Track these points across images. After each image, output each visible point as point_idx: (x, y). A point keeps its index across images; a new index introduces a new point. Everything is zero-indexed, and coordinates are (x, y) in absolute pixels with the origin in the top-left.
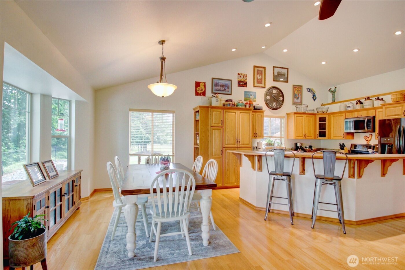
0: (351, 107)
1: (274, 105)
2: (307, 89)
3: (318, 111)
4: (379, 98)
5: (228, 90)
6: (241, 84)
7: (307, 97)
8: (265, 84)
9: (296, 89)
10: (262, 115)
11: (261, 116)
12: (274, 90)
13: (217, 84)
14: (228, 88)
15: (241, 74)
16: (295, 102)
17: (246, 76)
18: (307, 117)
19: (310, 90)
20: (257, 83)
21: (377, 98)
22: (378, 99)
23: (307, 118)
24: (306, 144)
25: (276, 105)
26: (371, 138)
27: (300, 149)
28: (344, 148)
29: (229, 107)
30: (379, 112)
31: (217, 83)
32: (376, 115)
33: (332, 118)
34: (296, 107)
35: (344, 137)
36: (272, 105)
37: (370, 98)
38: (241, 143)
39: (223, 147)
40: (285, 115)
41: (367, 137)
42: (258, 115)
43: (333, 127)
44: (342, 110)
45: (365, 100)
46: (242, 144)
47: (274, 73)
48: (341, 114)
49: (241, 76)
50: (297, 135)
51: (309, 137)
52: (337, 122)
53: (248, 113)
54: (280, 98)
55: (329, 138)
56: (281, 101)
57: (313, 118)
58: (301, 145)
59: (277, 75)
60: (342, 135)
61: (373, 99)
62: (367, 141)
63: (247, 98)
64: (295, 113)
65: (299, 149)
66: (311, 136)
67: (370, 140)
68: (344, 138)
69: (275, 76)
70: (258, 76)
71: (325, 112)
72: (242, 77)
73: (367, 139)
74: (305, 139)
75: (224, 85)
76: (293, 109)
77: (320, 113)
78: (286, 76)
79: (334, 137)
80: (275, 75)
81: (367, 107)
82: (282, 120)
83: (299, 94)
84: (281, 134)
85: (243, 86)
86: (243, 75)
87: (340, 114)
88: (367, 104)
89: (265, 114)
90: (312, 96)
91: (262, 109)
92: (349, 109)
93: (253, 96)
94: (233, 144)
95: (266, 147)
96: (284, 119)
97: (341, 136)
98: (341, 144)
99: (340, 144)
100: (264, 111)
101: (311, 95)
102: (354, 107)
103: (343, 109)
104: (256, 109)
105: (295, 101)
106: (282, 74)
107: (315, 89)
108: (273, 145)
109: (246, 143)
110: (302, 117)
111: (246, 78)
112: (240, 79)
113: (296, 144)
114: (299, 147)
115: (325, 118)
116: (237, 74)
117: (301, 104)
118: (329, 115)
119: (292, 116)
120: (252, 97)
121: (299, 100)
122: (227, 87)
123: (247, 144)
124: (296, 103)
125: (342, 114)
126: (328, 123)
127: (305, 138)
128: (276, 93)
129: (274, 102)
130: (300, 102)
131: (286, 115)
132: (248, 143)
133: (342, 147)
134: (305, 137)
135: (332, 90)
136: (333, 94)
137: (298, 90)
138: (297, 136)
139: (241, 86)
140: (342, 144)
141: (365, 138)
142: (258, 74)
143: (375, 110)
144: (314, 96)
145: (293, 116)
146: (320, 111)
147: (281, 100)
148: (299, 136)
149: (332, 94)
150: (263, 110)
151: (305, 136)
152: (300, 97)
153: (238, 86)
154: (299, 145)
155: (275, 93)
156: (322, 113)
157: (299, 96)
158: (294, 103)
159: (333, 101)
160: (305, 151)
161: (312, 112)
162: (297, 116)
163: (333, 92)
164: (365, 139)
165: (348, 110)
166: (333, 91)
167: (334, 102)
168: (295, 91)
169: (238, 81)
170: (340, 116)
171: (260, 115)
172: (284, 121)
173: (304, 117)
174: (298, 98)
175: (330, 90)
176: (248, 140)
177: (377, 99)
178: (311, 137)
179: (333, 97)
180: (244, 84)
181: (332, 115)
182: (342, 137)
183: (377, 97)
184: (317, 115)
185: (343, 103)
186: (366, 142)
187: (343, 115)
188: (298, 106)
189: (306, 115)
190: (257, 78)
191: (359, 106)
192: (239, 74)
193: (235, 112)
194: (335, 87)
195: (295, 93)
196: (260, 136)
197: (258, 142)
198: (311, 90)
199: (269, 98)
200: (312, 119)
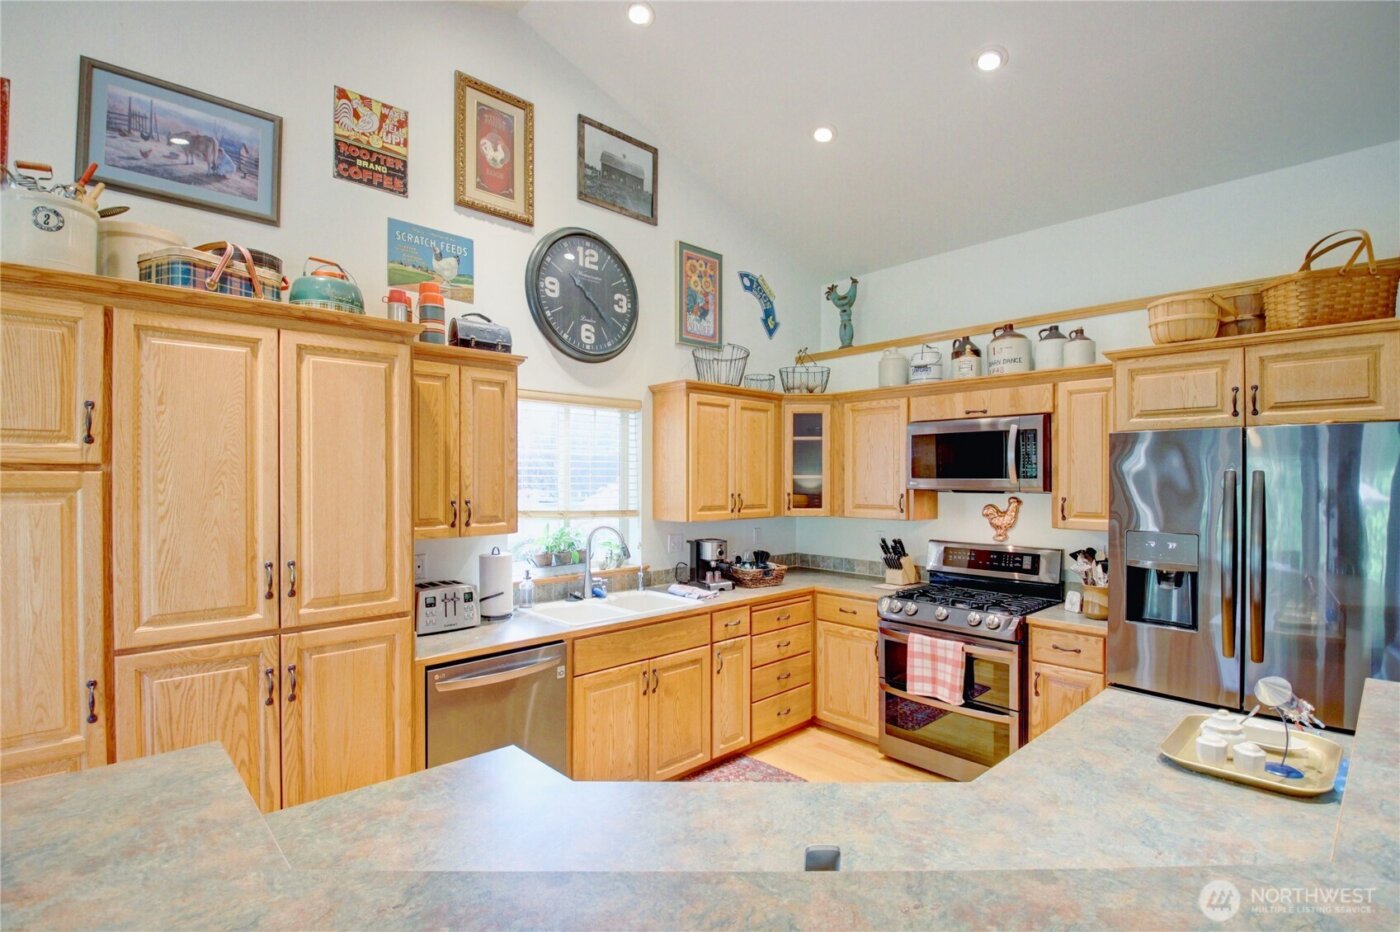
0: (934, 368)
1: (584, 334)
2: (743, 276)
3: (790, 384)
4: (1056, 328)
5: (247, 184)
6: (359, 162)
7: (740, 312)
8: (530, 204)
9: (694, 266)
10: (502, 385)
11: (497, 389)
12: (586, 248)
13: (132, 115)
14: (251, 168)
15: (366, 101)
16: (688, 333)
17: (402, 124)
18: (743, 408)
19: (753, 285)
20: (479, 186)
21: (1051, 329)
22: (1054, 332)
23: (748, 414)
24: (742, 546)
25: (598, 334)
26: (1016, 517)
27: (718, 573)
28: (903, 560)
29: (179, 287)
30: (1071, 393)
31: (136, 108)
32: (1054, 406)
33: (849, 418)
34: (697, 360)
35: (902, 511)
36: (576, 334)
37: (1017, 331)
38: (307, 593)
39: (109, 653)
40: (642, 394)
41: (998, 511)
42: (475, 381)
43: (854, 462)
44: (891, 385)
45: (991, 336)
46: (316, 603)
47: (581, 153)
48: (890, 403)
49: (362, 110)
50: (702, 504)
51: (752, 507)
52: (869, 440)
53: (374, 357)
54: (617, 302)
55: (838, 511)
56: (624, 315)
57: (771, 414)
58: (721, 553)
59: (599, 167)
60: (892, 499)
61: (1032, 333)
62: (997, 527)
63: (410, 268)
64: (693, 387)
65: (709, 574)
66: (763, 502)
67: (1011, 526)
68: (903, 516)
69: (589, 172)
70: (487, 145)
71: (817, 391)
72: (370, 121)
73: (998, 521)
74: (739, 519)
75: (209, 140)
76: (678, 366)
77: (797, 392)
78: (648, 187)
79: (859, 507)
80: (587, 166)
81: (1009, 369)
82: (632, 422)
83: (706, 295)
84: (624, 496)
85: (380, 186)
86: (377, 109)
87: (883, 402)
88: (1007, 354)
89: (525, 376)
90: (762, 315)
91: (507, 348)
92: (922, 378)
93: (452, 261)
94: (228, 612)
95: (538, 574)
96: (640, 414)
97: (890, 503)
98: (890, 543)
99: (884, 541)
100: (521, 360)
101: (754, 307)
102: (941, 372)
103: (893, 380)
104: (466, 343)
105: (689, 329)
106: (628, 170)
107: (772, 285)
108: (582, 561)
109: (359, 587)
110: (724, 410)
111: (398, 136)
112: (353, 130)
113: (697, 546)
114: (713, 564)
115: (818, 417)
116: (331, 93)
117: (714, 343)
118: (837, 403)
119: (678, 403)
120: (447, 267)
121: (707, 326)
122: (237, 157)
123: (369, 596)
124: (695, 335)
125: (896, 402)
126: (832, 441)
127: (736, 514)
128: (596, 268)
129: (583, 318)
130: (711, 332)
131: (651, 394)
132: (379, 583)
133: (895, 553)
134: (736, 510)
135: (841, 291)
136: (845, 311)
137: (705, 272)
138: (701, 510)
139: (360, 181)
140: (894, 541)
141: (987, 515)
142: (483, 131)
143: (1050, 386)
144: (769, 313)
145: (685, 399)
146: (797, 383)
147: (624, 310)
148: (709, 504)
149: (838, 310)
150: (515, 351)
151: (738, 505)
152: (711, 308)
153: (339, 175)
154: (709, 553)
155: (588, 265)
156: (805, 392)
157: (707, 302)
158: (685, 339)
159: (842, 341)
160: (738, 582)
161: (764, 387)
162: (699, 404)
163: (846, 303)
164: (986, 520)
165: (918, 382)
166: (844, 298)
167: (850, 345)
168: (689, 273)
169: (337, 142)
170: (886, 408)
171: (490, 383)
172: (636, 423)
173: (731, 410)
174: (704, 313)
175: (833, 295)
176: (379, 560)
177: (1047, 333)
178: (764, 510)
179: (845, 326)
180: (384, 170)
181: (848, 406)
182: (892, 508)
183: (1047, 327)
184: (783, 403)
185: (892, 349)
186: (993, 532)
187: (898, 408)
188: (703, 354)
189: (740, 402)
190: (481, 159)
191: (966, 366)
192: (342, 94)
193: (253, 344)
194: (855, 282)
195: (689, 288)
196: (496, 519)
197: (487, 551)
198: (759, 285)
199: (557, 288)
200: (765, 419)
